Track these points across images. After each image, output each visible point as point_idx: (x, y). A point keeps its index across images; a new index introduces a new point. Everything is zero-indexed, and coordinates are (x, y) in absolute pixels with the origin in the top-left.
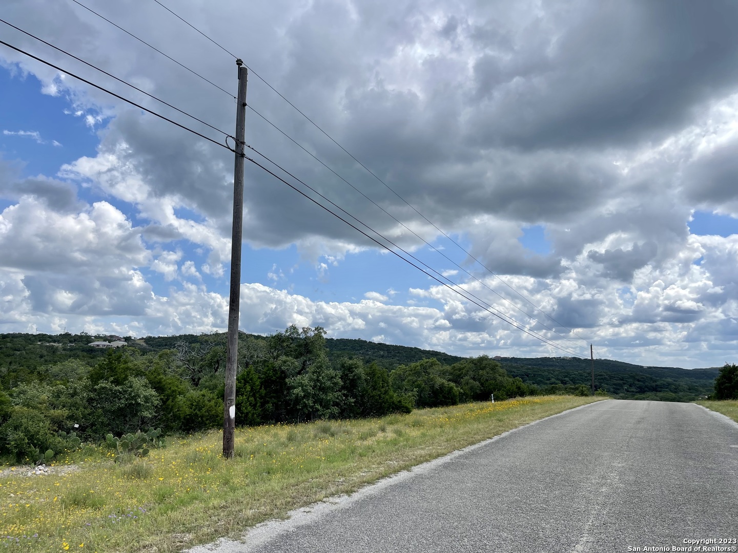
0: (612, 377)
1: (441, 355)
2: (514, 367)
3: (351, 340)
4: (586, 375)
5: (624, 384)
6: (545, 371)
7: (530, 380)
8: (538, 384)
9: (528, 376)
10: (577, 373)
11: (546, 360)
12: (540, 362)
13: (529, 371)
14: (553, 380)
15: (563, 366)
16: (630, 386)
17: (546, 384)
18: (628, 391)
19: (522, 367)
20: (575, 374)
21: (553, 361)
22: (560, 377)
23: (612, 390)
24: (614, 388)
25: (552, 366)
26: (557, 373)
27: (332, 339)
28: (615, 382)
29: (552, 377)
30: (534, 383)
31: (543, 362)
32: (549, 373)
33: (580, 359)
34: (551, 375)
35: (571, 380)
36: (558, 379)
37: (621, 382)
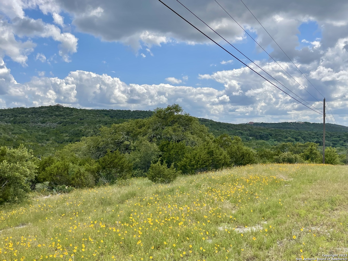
0: (332, 135)
1: (209, 122)
2: (262, 130)
3: (144, 111)
4: (313, 134)
5: (340, 140)
6: (284, 132)
7: (272, 138)
8: (278, 141)
9: (271, 135)
10: (307, 133)
11: (285, 124)
12: (281, 126)
13: (272, 131)
14: (289, 138)
15: (297, 128)
16: (345, 141)
17: (284, 141)
18: (343, 145)
19: (267, 129)
20: (305, 134)
21: (291, 125)
22: (294, 136)
23: (331, 144)
24: (333, 143)
25: (289, 128)
26: (292, 133)
27: (130, 111)
28: (334, 139)
29: (289, 136)
30: (275, 141)
31: (283, 125)
32: (287, 133)
33: (309, 123)
34: (288, 135)
35: (303, 138)
36: (293, 138)
37: (338, 139)
